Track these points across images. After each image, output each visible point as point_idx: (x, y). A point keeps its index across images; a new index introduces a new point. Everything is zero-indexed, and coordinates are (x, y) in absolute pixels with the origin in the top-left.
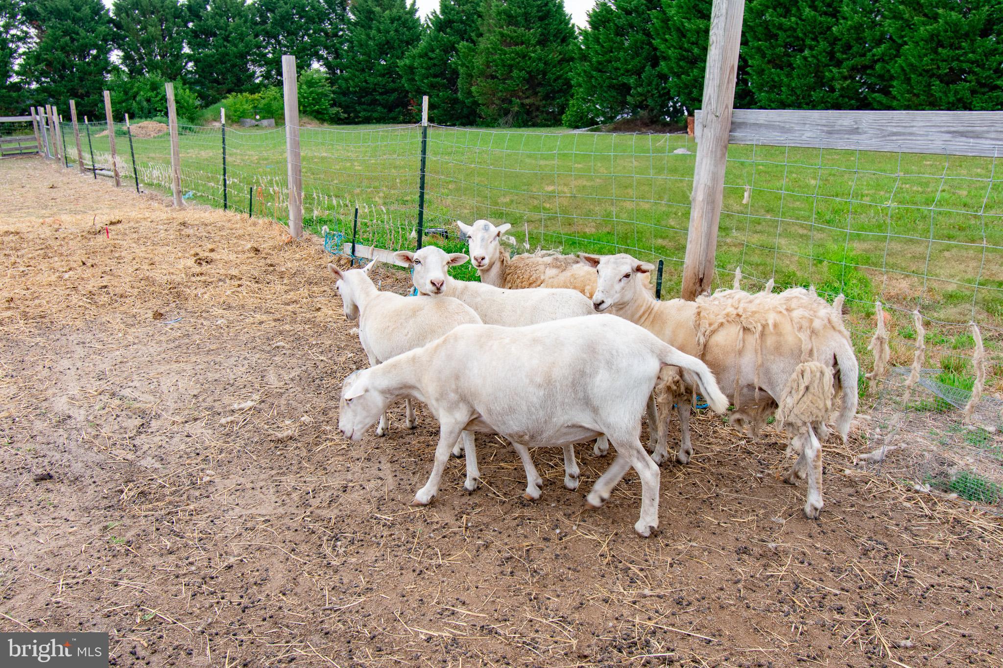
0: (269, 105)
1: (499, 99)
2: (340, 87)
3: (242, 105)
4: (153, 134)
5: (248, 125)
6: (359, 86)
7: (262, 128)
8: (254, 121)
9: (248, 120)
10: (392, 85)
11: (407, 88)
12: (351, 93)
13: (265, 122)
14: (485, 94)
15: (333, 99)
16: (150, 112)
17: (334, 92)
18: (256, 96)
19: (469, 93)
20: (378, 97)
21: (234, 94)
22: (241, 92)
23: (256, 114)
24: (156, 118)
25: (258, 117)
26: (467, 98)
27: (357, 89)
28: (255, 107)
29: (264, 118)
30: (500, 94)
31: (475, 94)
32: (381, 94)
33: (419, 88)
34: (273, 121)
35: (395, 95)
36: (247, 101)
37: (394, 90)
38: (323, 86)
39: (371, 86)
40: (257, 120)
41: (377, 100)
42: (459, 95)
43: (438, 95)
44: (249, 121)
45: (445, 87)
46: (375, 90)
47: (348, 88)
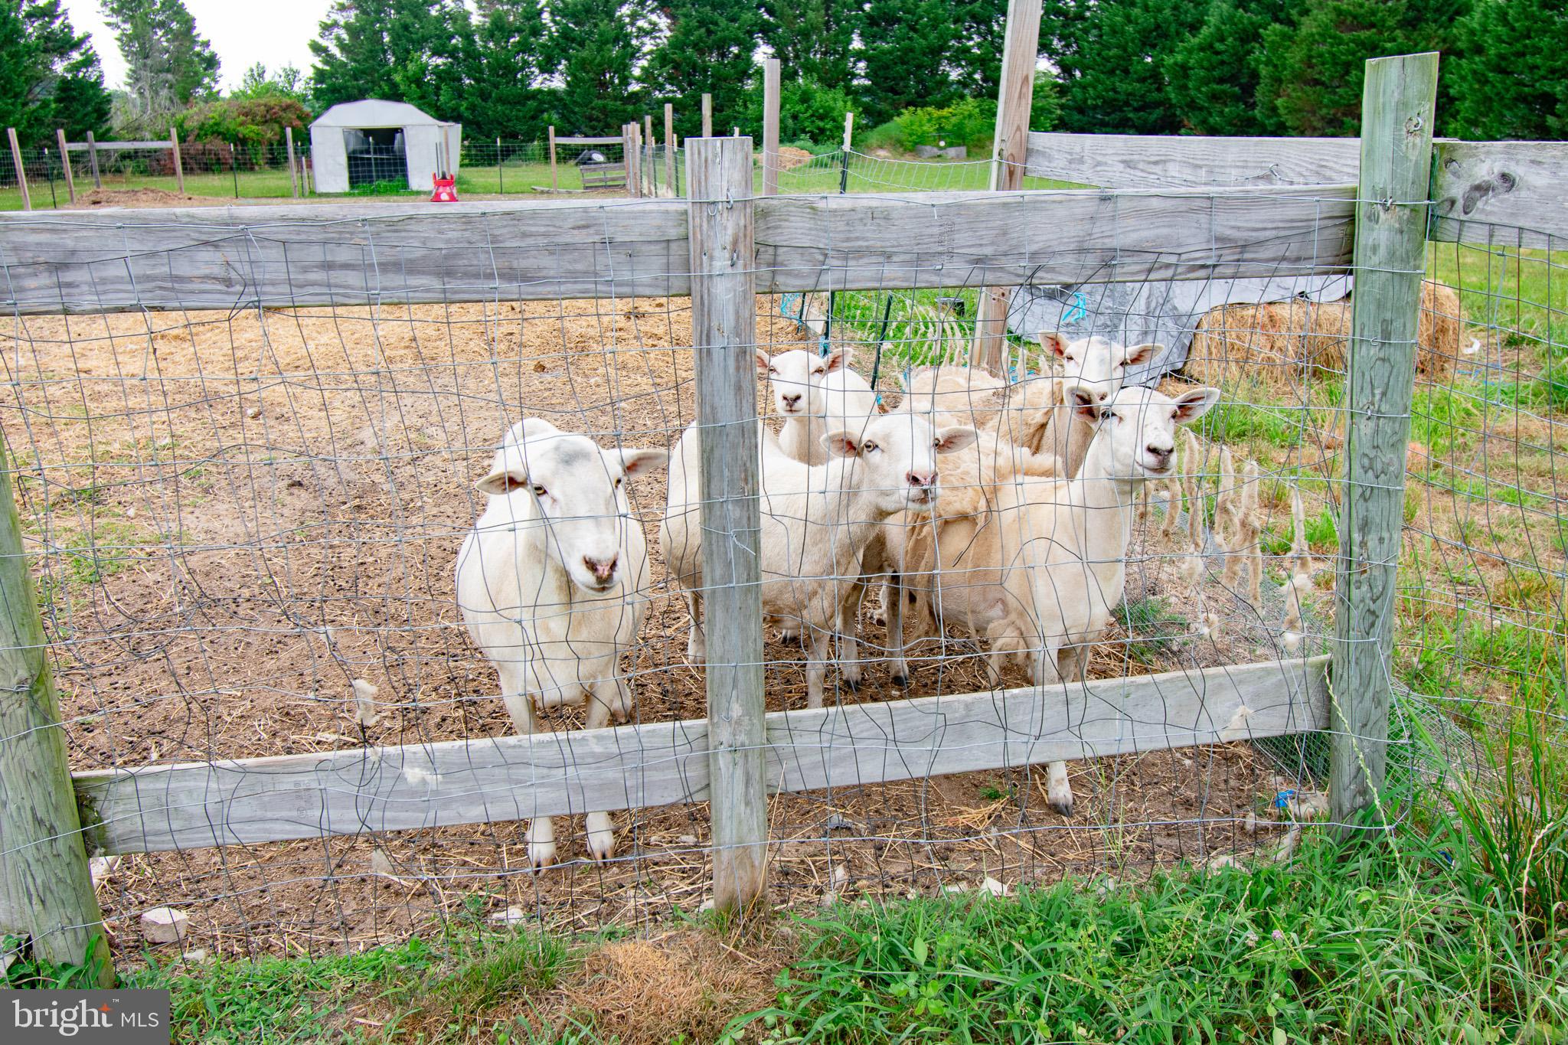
0: (960, 126)
1: (1323, 118)
2: (1074, 99)
3: (921, 126)
4: (789, 166)
5: (926, 155)
6: (1103, 97)
7: (946, 160)
8: (935, 150)
9: (928, 148)
10: (1155, 95)
11: (1174, 101)
12: (1089, 107)
13: (952, 152)
14: (1300, 110)
15: (1060, 118)
16: (795, 134)
17: (1062, 107)
18: (945, 112)
19: (1274, 109)
20: (1131, 115)
21: (912, 109)
22: (924, 105)
23: (941, 138)
24: (798, 143)
25: (942, 144)
26: (1269, 117)
27: (1099, 102)
28: (941, 129)
29: (951, 145)
30: (1324, 111)
31: (1282, 111)
32: (1136, 110)
33: (1193, 101)
34: (964, 149)
35: (1158, 113)
36: (929, 121)
37: (1157, 104)
38: (1045, 97)
39: (1122, 97)
40: (941, 149)
41: (1130, 119)
42: (1257, 113)
43: (1222, 112)
44: (929, 150)
45: (1237, 99)
46: (1127, 104)
47: (1086, 100)
